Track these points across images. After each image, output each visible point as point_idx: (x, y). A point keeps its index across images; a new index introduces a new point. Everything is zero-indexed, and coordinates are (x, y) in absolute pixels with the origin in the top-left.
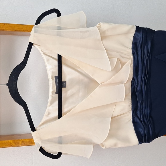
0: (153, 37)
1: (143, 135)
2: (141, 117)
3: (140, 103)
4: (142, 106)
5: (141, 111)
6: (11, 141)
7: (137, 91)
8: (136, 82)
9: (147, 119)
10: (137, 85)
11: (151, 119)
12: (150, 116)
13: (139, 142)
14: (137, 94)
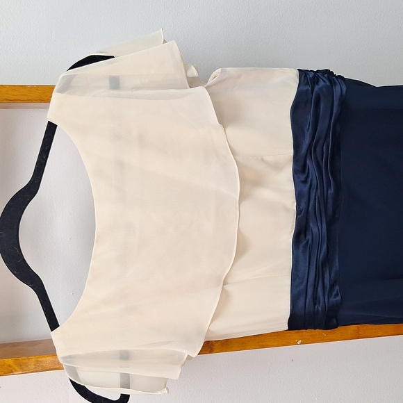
6: (10, 361)
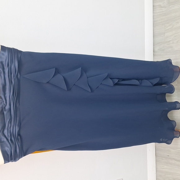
0: (20, 57)
1: (9, 153)
2: (8, 135)
3: (8, 122)
4: (10, 125)
5: (9, 129)
7: (5, 110)
8: (4, 101)
9: (15, 138)
10: (5, 104)
11: (19, 137)
12: (19, 135)
13: (5, 161)
14: (5, 113)
